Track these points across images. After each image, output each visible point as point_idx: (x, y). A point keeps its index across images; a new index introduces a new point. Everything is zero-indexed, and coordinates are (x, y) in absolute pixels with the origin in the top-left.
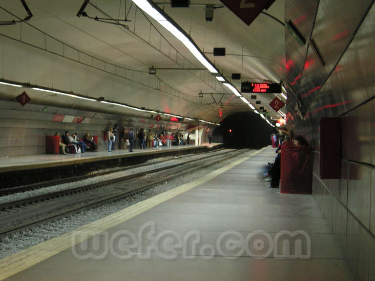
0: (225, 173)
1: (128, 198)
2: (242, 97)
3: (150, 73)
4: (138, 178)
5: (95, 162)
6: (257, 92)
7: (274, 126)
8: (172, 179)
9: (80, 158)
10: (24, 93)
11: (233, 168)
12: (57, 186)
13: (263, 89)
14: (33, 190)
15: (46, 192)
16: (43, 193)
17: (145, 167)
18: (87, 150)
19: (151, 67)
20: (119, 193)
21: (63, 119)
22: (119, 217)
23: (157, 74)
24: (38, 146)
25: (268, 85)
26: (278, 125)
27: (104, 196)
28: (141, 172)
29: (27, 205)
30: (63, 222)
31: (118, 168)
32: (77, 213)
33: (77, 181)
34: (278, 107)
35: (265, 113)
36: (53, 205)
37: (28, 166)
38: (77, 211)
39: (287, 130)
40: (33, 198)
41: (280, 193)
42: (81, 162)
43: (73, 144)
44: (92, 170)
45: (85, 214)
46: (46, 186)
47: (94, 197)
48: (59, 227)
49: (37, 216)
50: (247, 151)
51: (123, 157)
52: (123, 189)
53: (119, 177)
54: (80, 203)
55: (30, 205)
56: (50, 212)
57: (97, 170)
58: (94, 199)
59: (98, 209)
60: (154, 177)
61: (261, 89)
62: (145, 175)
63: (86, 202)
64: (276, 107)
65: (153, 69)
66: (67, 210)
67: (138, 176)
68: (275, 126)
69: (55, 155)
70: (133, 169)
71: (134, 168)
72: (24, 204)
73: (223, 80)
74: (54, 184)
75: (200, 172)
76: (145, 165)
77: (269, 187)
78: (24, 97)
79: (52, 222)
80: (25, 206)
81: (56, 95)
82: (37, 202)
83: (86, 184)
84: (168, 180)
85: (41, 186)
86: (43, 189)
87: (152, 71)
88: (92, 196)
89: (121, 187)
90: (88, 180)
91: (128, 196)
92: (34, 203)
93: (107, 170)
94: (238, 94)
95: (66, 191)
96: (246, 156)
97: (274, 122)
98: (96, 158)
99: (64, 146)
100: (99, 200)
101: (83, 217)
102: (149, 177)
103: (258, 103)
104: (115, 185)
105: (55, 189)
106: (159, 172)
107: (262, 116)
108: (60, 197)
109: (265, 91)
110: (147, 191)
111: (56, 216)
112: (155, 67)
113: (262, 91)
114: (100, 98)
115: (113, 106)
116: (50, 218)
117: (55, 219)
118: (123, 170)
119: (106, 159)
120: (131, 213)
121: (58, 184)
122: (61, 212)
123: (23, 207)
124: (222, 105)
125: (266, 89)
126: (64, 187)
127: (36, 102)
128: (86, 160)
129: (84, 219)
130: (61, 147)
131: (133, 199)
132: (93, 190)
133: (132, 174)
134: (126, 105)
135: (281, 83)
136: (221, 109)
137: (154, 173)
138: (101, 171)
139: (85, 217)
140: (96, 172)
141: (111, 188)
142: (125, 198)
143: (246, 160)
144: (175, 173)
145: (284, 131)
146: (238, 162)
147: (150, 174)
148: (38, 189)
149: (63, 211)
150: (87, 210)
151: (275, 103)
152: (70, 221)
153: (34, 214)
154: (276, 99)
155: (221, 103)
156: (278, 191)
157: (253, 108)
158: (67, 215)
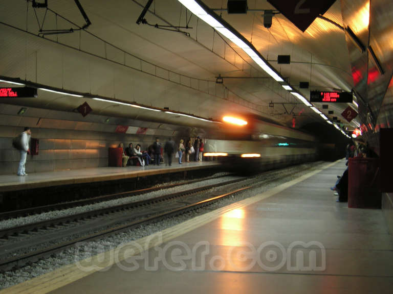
0: (293, 186)
1: (191, 212)
2: (313, 106)
3: (217, 82)
4: (204, 191)
5: (159, 175)
6: (327, 102)
7: (350, 137)
8: (240, 192)
9: (144, 171)
10: (86, 104)
11: (303, 181)
12: (118, 200)
13: (333, 98)
14: (93, 203)
15: (106, 206)
16: (102, 207)
17: (212, 180)
18: (152, 163)
19: (218, 76)
20: (182, 207)
21: (126, 130)
22: (173, 232)
23: (224, 83)
24: (100, 158)
25: (338, 94)
26: (354, 136)
27: (167, 210)
28: (207, 185)
29: (85, 219)
30: (121, 237)
31: (183, 181)
32: (137, 228)
33: (139, 195)
34: (350, 117)
35: (338, 124)
36: (111, 220)
37: (89, 179)
38: (136, 226)
39: (364, 142)
40: (92, 212)
41: (347, 207)
42: (145, 175)
43: (137, 157)
44: (157, 184)
45: (144, 229)
46: (106, 199)
47: (156, 211)
48: (117, 242)
49: (95, 231)
50: (321, 164)
51: (189, 169)
52: (187, 203)
53: (184, 190)
54: (140, 217)
55: (89, 219)
56: (108, 227)
57: (161, 183)
58: (155, 213)
59: (159, 224)
60: (220, 190)
61: (331, 98)
62: (211, 188)
63: (146, 216)
64: (348, 117)
65: (220, 77)
66: (126, 225)
67: (204, 190)
68: (352, 137)
69: (118, 168)
70: (199, 183)
71: (200, 181)
72: (82, 219)
73: (290, 89)
74: (115, 198)
75: (270, 185)
76: (213, 178)
77: (337, 202)
78: (85, 108)
79: (109, 237)
80: (84, 220)
81: (118, 105)
82: (96, 216)
83: (149, 198)
84: (234, 194)
85: (102, 200)
86: (103, 202)
87: (219, 80)
88: (154, 210)
89: (184, 201)
90: (151, 193)
91: (192, 210)
92: (93, 218)
93: (172, 184)
94: (308, 104)
95: (126, 205)
96: (319, 169)
97: (350, 133)
98: (160, 171)
99: (127, 157)
100: (161, 214)
101: (142, 232)
102: (215, 190)
103: (331, 112)
104: (179, 199)
105: (116, 202)
106: (226, 186)
107: (336, 126)
108: (121, 211)
109: (335, 100)
110: (212, 205)
111: (113, 231)
112: (222, 76)
113: (332, 100)
114: (165, 108)
115: (179, 116)
116: (108, 233)
117: (113, 234)
118: (189, 183)
119: (171, 172)
120: (187, 227)
121: (120, 197)
122: (119, 227)
123: (82, 221)
124: (294, 115)
125: (337, 98)
126: (125, 201)
127: (97, 113)
128: (149, 173)
129: (143, 234)
130: (123, 159)
131: (196, 214)
132: (155, 204)
133: (197, 187)
134: (192, 115)
135: (352, 92)
136: (294, 120)
137: (221, 187)
138: (165, 184)
139: (144, 231)
140: (160, 185)
141: (174, 202)
142: (188, 212)
143: (318, 173)
144: (242, 187)
145: (361, 143)
146: (309, 175)
147: (216, 188)
148: (98, 202)
149: (122, 226)
150: (147, 225)
151: (348, 113)
152: (128, 236)
153: (91, 229)
154: (349, 108)
155: (293, 113)
156: (346, 206)
157: (325, 118)
158: (125, 230)
